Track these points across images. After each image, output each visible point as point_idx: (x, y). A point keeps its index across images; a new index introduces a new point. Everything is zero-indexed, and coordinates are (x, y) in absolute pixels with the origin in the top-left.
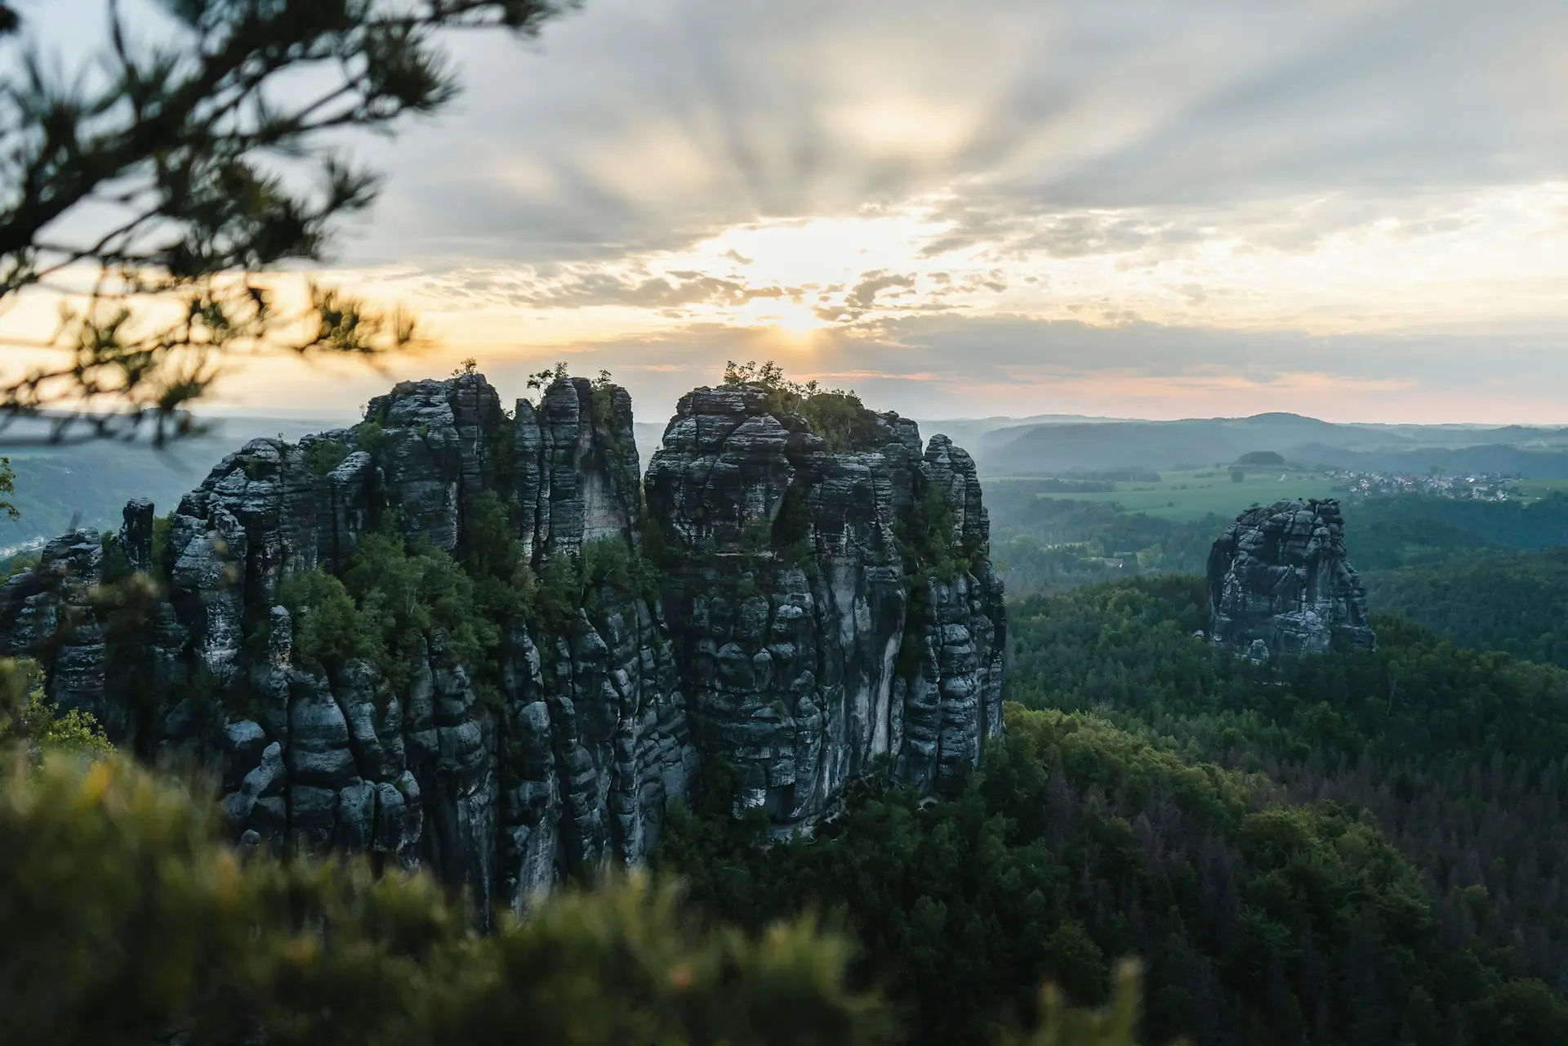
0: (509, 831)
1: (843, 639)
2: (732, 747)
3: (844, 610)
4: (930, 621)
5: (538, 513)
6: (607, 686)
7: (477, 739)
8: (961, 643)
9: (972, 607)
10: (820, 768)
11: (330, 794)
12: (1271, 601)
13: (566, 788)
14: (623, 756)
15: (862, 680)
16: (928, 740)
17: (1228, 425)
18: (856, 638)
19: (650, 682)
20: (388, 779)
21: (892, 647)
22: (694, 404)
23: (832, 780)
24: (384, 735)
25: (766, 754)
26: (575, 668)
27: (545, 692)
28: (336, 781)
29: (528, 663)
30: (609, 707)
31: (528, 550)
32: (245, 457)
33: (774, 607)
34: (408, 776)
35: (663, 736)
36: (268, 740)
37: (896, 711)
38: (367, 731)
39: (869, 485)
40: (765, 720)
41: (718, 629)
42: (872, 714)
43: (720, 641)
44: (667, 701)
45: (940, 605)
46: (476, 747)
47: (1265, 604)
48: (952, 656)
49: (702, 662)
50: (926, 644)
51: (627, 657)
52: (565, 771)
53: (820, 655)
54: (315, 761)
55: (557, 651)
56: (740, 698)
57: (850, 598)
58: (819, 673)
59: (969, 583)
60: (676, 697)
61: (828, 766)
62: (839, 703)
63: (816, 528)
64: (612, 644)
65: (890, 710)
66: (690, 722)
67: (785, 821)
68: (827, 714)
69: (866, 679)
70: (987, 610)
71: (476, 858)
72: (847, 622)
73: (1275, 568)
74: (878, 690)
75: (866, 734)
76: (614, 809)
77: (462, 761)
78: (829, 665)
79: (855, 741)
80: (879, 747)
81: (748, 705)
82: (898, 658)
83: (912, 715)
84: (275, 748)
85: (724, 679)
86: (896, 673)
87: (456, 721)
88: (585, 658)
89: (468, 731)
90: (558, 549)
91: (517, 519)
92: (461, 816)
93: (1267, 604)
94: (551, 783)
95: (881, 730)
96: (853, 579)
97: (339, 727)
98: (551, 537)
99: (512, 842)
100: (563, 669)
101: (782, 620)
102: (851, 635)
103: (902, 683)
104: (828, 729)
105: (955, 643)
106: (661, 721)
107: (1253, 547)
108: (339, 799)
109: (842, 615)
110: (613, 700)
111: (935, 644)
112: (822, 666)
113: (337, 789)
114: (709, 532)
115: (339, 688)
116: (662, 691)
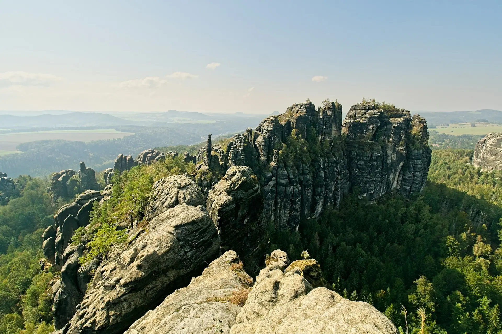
0: (315, 197)
1: (388, 162)
2: (359, 183)
3: (389, 155)
4: (412, 159)
5: (322, 131)
6: (335, 169)
7: (310, 178)
8: (420, 165)
9: (423, 156)
10: (380, 190)
11: (284, 188)
12: (496, 157)
13: (326, 189)
14: (337, 183)
15: (392, 171)
16: (408, 186)
17: (470, 112)
18: (392, 162)
19: (342, 168)
20: (295, 186)
21: (401, 164)
22: (354, 108)
23: (382, 192)
24: (295, 177)
25: (368, 185)
26: (329, 164)
27: (323, 170)
28: (286, 186)
29: (320, 163)
30: (336, 173)
31: (320, 139)
32: (268, 119)
33: (372, 154)
34: (299, 186)
35: (344, 180)
36: (273, 176)
37: (400, 179)
38: (292, 177)
39: (400, 126)
40: (368, 178)
41: (358, 158)
42: (394, 179)
43: (358, 161)
44: (345, 172)
45: (415, 155)
46: (310, 180)
47: (494, 158)
48: (417, 167)
49: (354, 164)
50: (410, 164)
51: (339, 163)
52: (326, 186)
53: (383, 165)
54: (282, 181)
55: (325, 161)
56: (362, 173)
57: (391, 153)
58: (382, 169)
59: (423, 150)
60: (347, 171)
61: (382, 189)
62: (386, 175)
63: (384, 136)
64: (337, 160)
65: (398, 179)
66: (350, 177)
67: (370, 200)
68: (383, 178)
69: (393, 171)
70: (426, 157)
71: (309, 202)
72: (390, 158)
73: (499, 149)
74: (396, 174)
75: (391, 183)
76: (335, 194)
77: (307, 183)
78: (385, 167)
79: (388, 185)
80: (394, 186)
81: (364, 174)
82: (403, 167)
83: (403, 179)
84: (274, 178)
85: (359, 169)
86: (401, 170)
87: (306, 174)
88: (331, 163)
89: (308, 177)
90: (326, 139)
91: (318, 133)
92: (306, 193)
93: (495, 158)
94: (324, 189)
95: (396, 182)
96: (393, 148)
97: (286, 175)
98: (325, 136)
99: (315, 199)
100: (326, 165)
101: (374, 157)
102: (390, 161)
103: (402, 173)
104: (383, 181)
105: (418, 164)
106: (344, 176)
107: (492, 143)
108: (286, 189)
109: (388, 156)
110: (337, 172)
111: (412, 164)
112: (383, 167)
113: (286, 187)
114: (357, 136)
115: (286, 167)
116: (344, 170)
